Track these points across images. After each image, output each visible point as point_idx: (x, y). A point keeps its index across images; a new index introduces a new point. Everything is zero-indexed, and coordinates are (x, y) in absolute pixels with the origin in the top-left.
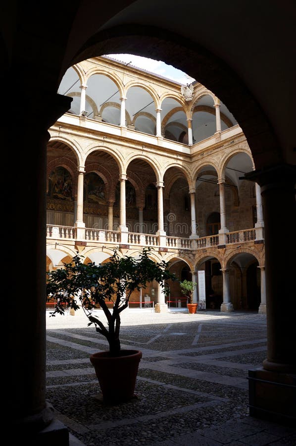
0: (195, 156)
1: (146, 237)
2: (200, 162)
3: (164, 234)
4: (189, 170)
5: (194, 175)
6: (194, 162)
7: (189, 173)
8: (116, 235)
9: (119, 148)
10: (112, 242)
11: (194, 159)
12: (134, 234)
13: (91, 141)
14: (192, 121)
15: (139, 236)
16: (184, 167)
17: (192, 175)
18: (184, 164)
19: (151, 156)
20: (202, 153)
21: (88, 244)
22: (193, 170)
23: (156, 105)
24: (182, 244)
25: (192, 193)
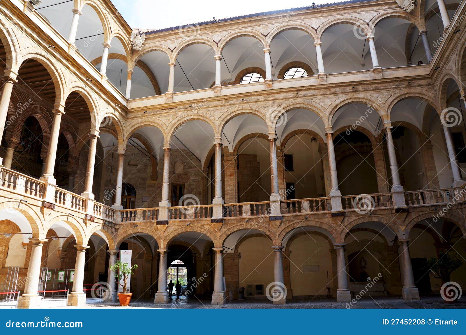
0: (133, 112)
1: (73, 197)
2: (140, 120)
3: (92, 196)
4: (123, 126)
5: (128, 133)
6: (130, 118)
7: (123, 129)
8: (39, 186)
10: (33, 196)
11: (131, 115)
12: (60, 189)
14: (133, 73)
15: (65, 195)
16: (119, 121)
17: (125, 133)
18: (120, 118)
19: (94, 95)
20: (145, 110)
22: (128, 128)
23: (106, 39)
24: (106, 214)
25: (122, 154)
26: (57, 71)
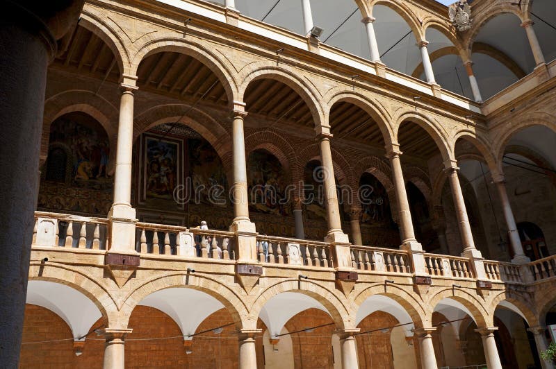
0: (494, 117)
1: (451, 262)
2: (509, 125)
3: (477, 254)
4: (488, 142)
5: (498, 150)
6: (494, 127)
7: (489, 147)
8: (401, 258)
9: (380, 97)
10: (398, 273)
11: (493, 123)
12: (431, 255)
13: (333, 82)
14: (472, 64)
15: (439, 261)
16: (479, 137)
17: (494, 152)
18: (480, 133)
19: (431, 116)
20: (511, 107)
21: (360, 278)
22: (495, 142)
23: (418, 36)
24: (507, 275)
25: (501, 182)
26: (373, 103)
